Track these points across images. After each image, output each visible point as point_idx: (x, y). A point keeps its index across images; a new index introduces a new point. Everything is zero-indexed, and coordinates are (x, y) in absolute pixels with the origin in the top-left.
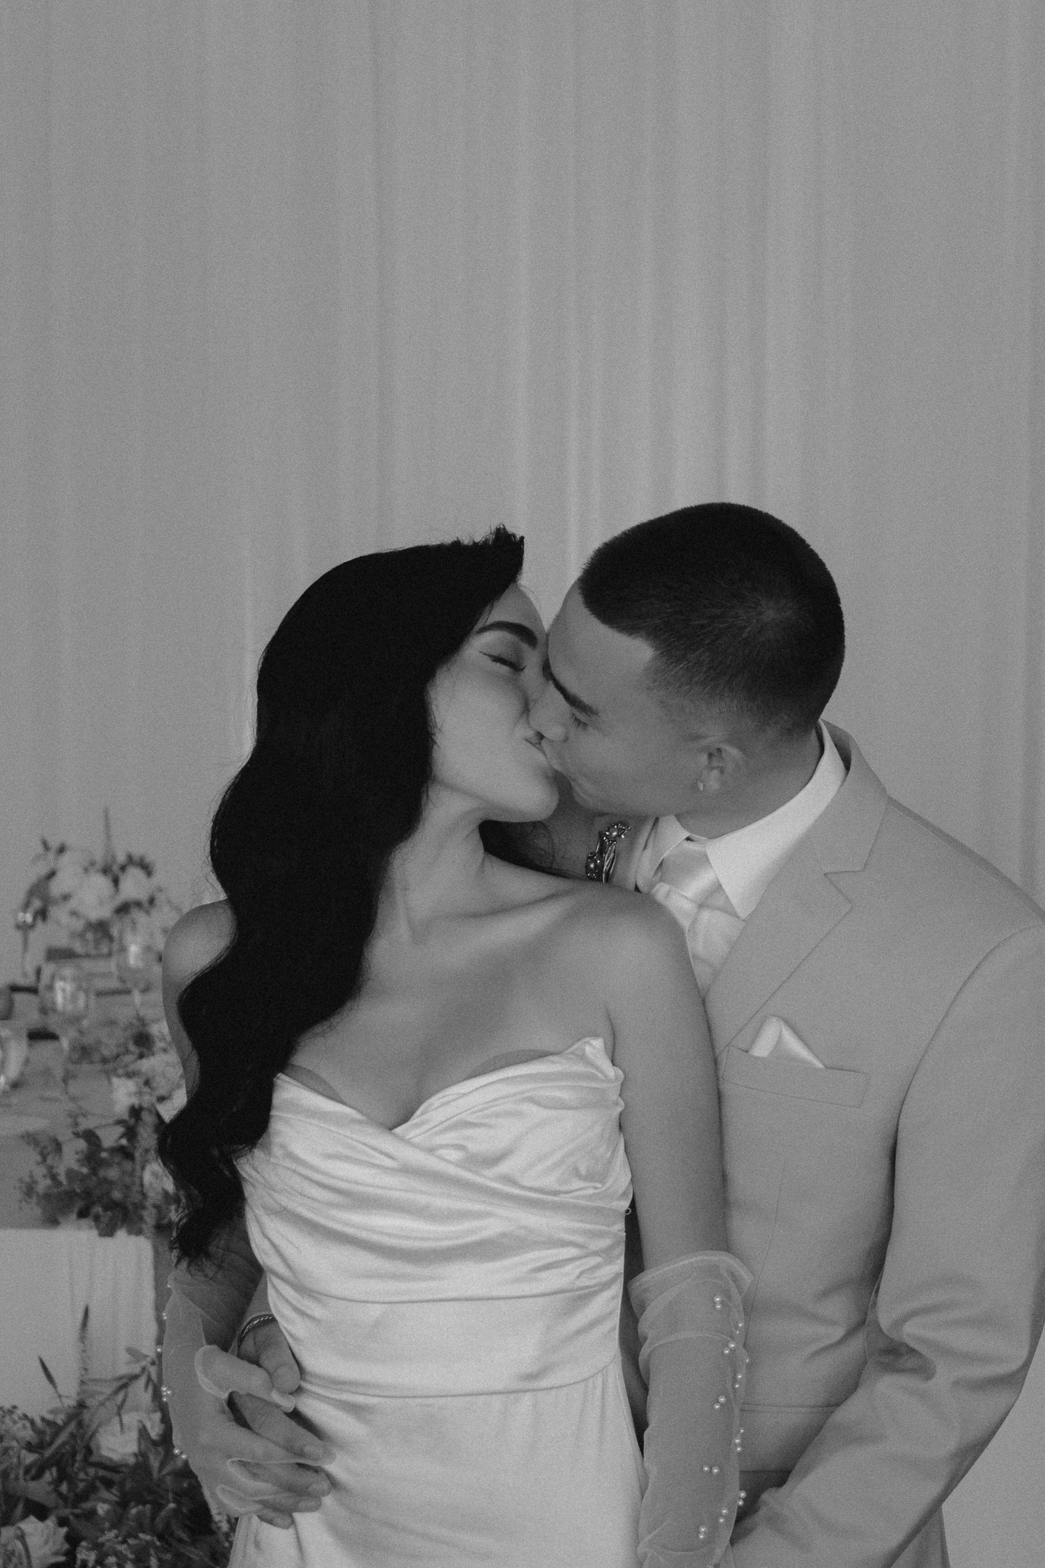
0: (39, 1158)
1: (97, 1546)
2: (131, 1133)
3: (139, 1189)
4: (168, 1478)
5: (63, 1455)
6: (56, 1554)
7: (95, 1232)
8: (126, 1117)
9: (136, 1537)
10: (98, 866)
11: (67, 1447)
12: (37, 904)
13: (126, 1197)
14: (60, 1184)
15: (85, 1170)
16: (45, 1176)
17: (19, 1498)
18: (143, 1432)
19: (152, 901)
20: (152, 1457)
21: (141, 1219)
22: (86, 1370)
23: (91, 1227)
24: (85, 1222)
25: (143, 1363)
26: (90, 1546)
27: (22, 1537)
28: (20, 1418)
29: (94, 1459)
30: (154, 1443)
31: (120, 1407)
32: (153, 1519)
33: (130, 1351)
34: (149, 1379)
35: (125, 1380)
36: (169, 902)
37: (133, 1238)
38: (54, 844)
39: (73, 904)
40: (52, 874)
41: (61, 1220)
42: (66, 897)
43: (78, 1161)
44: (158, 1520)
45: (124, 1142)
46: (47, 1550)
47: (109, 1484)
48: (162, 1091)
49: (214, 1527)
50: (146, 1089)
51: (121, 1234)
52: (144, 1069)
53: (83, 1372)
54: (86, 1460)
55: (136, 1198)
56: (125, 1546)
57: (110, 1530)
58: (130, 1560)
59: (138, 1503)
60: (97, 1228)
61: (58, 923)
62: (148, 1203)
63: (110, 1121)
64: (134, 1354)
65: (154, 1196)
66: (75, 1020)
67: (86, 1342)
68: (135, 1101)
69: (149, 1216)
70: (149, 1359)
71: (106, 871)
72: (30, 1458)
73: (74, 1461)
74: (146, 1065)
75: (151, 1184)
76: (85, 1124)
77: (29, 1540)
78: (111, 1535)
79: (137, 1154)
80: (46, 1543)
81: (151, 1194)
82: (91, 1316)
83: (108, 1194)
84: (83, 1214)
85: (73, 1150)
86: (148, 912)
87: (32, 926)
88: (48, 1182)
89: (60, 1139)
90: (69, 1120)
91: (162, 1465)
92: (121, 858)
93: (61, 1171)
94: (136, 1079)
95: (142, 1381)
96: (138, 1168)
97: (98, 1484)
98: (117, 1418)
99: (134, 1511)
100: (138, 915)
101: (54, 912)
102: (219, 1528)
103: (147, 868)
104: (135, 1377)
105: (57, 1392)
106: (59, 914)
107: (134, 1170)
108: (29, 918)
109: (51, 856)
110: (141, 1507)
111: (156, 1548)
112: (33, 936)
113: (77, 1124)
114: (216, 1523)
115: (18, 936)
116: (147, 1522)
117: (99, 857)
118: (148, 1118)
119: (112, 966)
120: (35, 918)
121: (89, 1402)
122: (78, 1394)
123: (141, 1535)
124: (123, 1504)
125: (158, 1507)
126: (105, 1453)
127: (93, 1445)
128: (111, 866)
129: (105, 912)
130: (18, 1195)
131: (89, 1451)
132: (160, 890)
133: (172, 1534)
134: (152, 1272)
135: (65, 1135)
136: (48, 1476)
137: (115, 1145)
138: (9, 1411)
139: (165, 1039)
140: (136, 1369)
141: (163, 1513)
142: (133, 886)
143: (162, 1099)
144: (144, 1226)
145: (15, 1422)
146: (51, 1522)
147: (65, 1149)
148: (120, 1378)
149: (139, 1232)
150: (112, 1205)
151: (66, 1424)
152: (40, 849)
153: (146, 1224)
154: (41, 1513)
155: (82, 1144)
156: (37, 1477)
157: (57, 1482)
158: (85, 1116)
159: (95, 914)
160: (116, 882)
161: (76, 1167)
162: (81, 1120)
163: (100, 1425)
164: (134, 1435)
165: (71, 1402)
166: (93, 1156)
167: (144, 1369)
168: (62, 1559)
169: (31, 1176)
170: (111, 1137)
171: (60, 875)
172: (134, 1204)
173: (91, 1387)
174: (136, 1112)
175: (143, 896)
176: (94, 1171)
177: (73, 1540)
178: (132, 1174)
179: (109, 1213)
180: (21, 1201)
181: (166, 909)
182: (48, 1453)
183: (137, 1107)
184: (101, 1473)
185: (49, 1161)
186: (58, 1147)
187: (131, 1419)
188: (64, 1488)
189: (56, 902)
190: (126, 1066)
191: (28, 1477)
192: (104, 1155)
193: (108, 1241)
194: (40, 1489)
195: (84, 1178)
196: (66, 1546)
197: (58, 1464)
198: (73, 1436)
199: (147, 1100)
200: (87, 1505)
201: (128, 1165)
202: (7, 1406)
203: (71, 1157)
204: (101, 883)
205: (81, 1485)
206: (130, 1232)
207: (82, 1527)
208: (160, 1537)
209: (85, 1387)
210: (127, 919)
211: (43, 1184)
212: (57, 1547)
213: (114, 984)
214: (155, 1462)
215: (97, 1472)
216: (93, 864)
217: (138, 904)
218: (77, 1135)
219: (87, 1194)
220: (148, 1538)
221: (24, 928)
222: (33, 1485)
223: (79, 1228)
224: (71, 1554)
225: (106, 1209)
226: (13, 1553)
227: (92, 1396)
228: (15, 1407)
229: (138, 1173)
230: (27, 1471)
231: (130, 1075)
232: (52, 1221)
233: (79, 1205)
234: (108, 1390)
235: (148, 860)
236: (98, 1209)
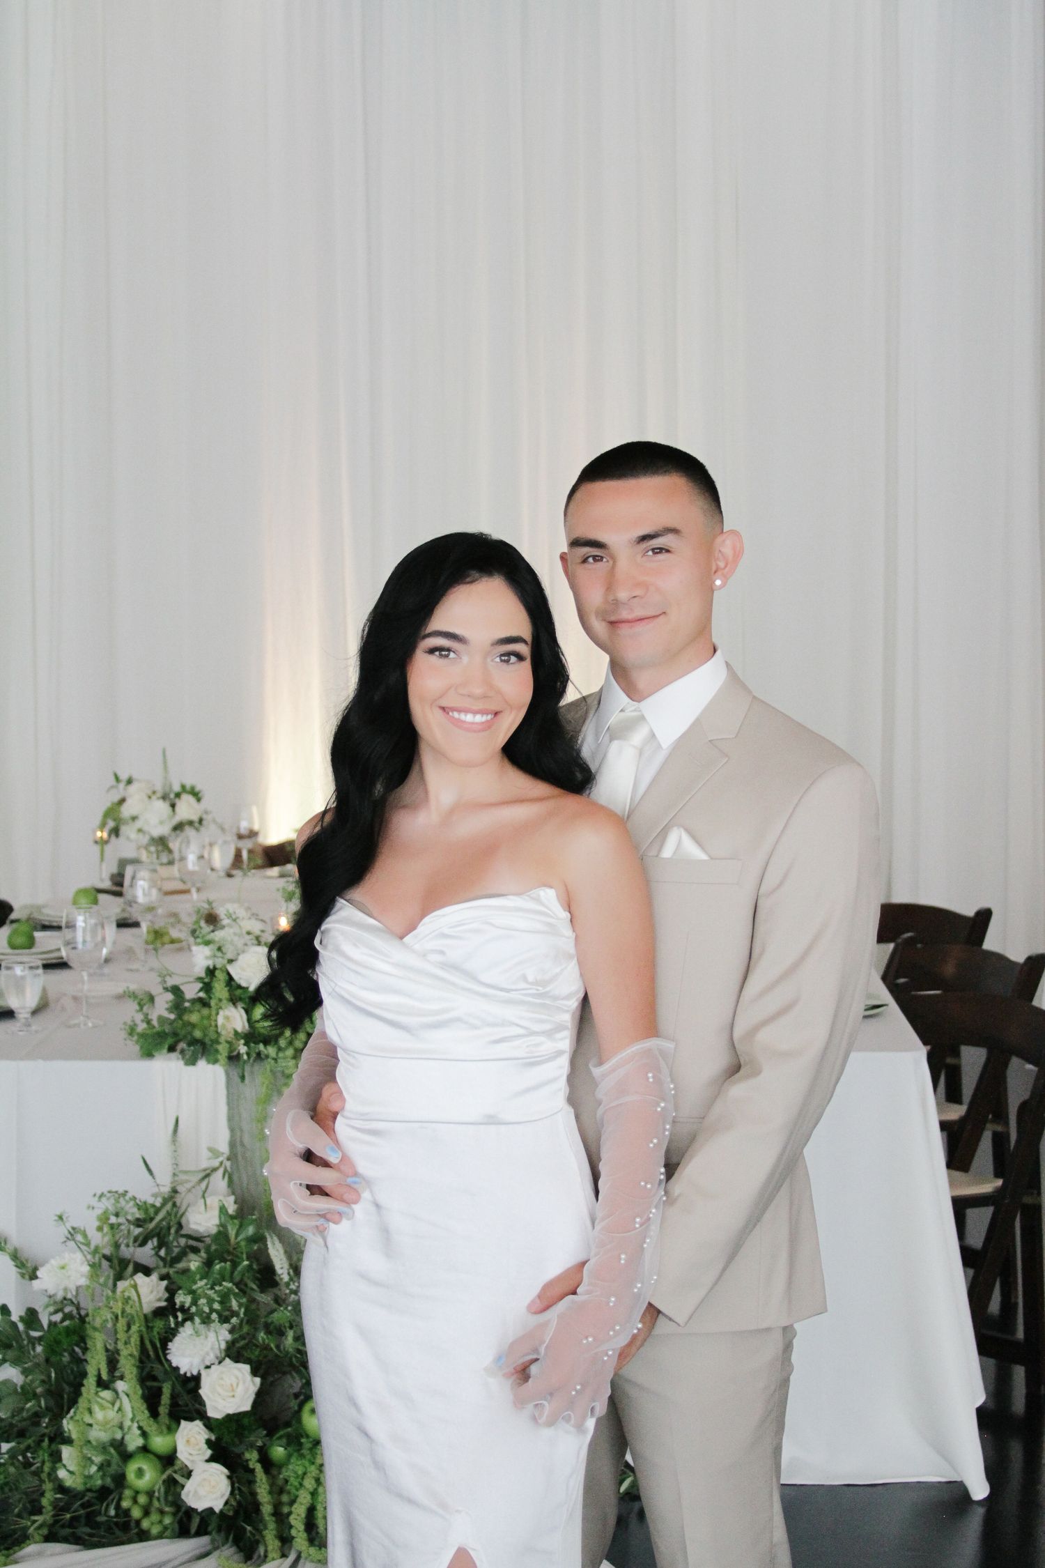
0: (137, 1008)
1: (192, 1292)
2: (207, 988)
3: (214, 1029)
4: (243, 1244)
5: (161, 1229)
6: (159, 1300)
7: (181, 1063)
8: (203, 975)
9: (221, 1285)
10: (159, 794)
11: (164, 1223)
12: (111, 824)
13: (205, 1035)
14: (154, 1027)
15: (172, 1016)
16: (143, 1021)
17: (129, 1261)
18: (223, 1209)
19: (201, 821)
20: (229, 1228)
21: (217, 1051)
22: (177, 1165)
23: (178, 1059)
24: (173, 1055)
25: (221, 1159)
26: (185, 1292)
27: (135, 1287)
28: (131, 1199)
29: (183, 1232)
30: (232, 1217)
31: (204, 1192)
32: (232, 1273)
33: (211, 1150)
34: (225, 1171)
35: (208, 1172)
36: (214, 821)
37: (211, 1066)
38: (124, 777)
39: (138, 824)
40: (123, 801)
41: (154, 1054)
42: (134, 818)
43: (167, 1009)
44: (236, 1273)
45: (202, 995)
46: (152, 1297)
47: (195, 1250)
48: (230, 956)
49: (277, 1278)
50: (219, 954)
51: (202, 1063)
52: (217, 939)
53: (175, 1166)
54: (177, 1232)
55: (214, 1036)
56: (213, 1291)
57: (201, 1279)
58: (217, 1301)
59: (221, 1261)
60: (183, 1058)
61: (128, 838)
62: (222, 1039)
63: (192, 979)
64: (214, 1152)
65: (226, 1034)
66: (150, 909)
67: (177, 1144)
68: (210, 963)
69: (223, 1049)
70: (225, 1156)
71: (164, 797)
72: (138, 1231)
73: (169, 1234)
74: (218, 935)
75: (224, 1025)
76: (171, 982)
77: (140, 1290)
78: (201, 1283)
79: (213, 1003)
80: (152, 1292)
81: (223, 1033)
82: (180, 1122)
83: (190, 1033)
84: (172, 1049)
85: (163, 1002)
86: (197, 830)
87: (106, 842)
88: (145, 1025)
89: (154, 993)
90: (159, 979)
91: (237, 1235)
92: (177, 788)
93: (154, 1017)
94: (211, 946)
95: (221, 1171)
96: (214, 1013)
97: (188, 1250)
98: (202, 1200)
99: (218, 1267)
100: (189, 832)
101: (124, 830)
102: (281, 1279)
103: (196, 795)
104: (215, 1170)
105: (155, 1182)
106: (128, 831)
107: (210, 1014)
108: (105, 835)
109: (122, 785)
110: (223, 1264)
111: (236, 1295)
112: (107, 848)
113: (165, 982)
114: (279, 1275)
115: (97, 848)
116: (227, 1275)
117: (159, 788)
118: (220, 976)
119: (175, 870)
120: (110, 836)
121: (179, 1188)
122: (172, 1183)
123: (224, 1283)
124: (209, 1263)
125: (235, 1265)
126: (193, 1226)
127: (183, 1221)
128: (169, 794)
129: (164, 830)
130: (124, 1034)
131: (180, 1226)
132: (206, 812)
133: (246, 1285)
134: (224, 1092)
135: (156, 990)
136: (150, 1245)
137: (195, 997)
138: (122, 1194)
139: (231, 917)
140: (216, 1163)
141: (239, 1268)
142: (187, 809)
143: (231, 961)
144: (219, 1057)
145: (127, 1202)
146: (154, 1277)
147: (157, 999)
148: (205, 1170)
149: (216, 1061)
150: (194, 1042)
151: (163, 1205)
152: (113, 781)
153: (221, 1054)
154: (147, 1271)
155: (170, 996)
156: (143, 1244)
157: (159, 1247)
158: (170, 976)
159: (157, 832)
160: (173, 806)
161: (166, 1014)
162: (168, 979)
163: (188, 1206)
164: (216, 1212)
165: (166, 1190)
166: (178, 1005)
167: (221, 1163)
168: (164, 1304)
169: (133, 1021)
170: (192, 991)
171: (129, 802)
172: (212, 1040)
173: (183, 1177)
174: (211, 972)
175: (195, 818)
176: (180, 1017)
177: (171, 1292)
178: (209, 1017)
179: (192, 1048)
180: (125, 1040)
181: (213, 827)
182: (152, 1226)
183: (211, 967)
184: (191, 1242)
185: (145, 1008)
186: (152, 999)
187: (213, 1201)
188: (162, 1253)
189: (126, 823)
190: (203, 937)
191: (137, 1244)
192: (187, 1004)
193: (191, 1068)
194: (145, 1254)
195: (172, 1022)
196: (167, 1295)
197: (158, 1235)
198: (169, 1214)
199: (220, 962)
200: (181, 1265)
201: (205, 1011)
202: (121, 1190)
203: (162, 1007)
204: (162, 807)
205: (176, 1250)
206: (209, 1062)
207: (179, 1280)
208: (237, 1285)
209: (176, 1178)
210: (183, 835)
211: (142, 1027)
212: (161, 1295)
213: (178, 885)
214: (232, 1232)
215: (187, 1242)
216: (154, 792)
217: (191, 823)
218: (166, 989)
219: (175, 1034)
220: (230, 1285)
221: (103, 843)
222: (139, 1250)
223: (170, 1059)
224: (171, 1300)
225: (189, 1044)
226: (129, 1298)
227: (182, 1183)
228: (126, 1192)
229: (213, 1018)
230: (135, 1240)
231: (207, 943)
232: (148, 1054)
233: (170, 1041)
234: (195, 1179)
235: (197, 789)
236: (182, 1045)
